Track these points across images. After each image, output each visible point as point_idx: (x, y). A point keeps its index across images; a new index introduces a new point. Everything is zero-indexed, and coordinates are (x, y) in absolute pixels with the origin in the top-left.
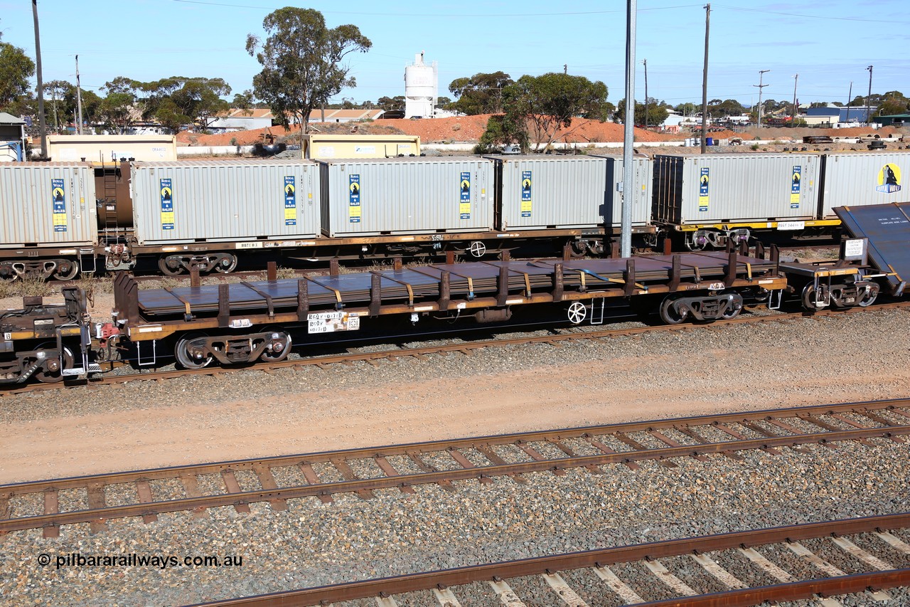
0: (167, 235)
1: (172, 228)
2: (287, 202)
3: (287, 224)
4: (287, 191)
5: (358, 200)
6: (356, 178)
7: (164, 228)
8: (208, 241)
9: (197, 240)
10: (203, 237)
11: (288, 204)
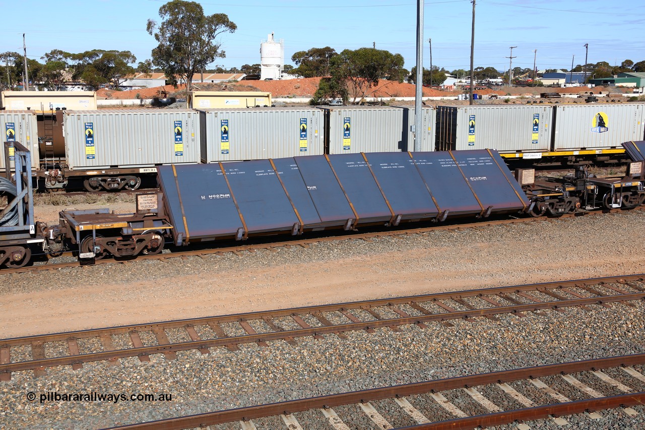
0: (90, 163)
1: (94, 158)
2: (176, 140)
3: (176, 155)
4: (176, 131)
5: (227, 138)
6: (226, 122)
7: (88, 158)
8: (119, 167)
9: (111, 166)
10: (116, 164)
11: (177, 141)
